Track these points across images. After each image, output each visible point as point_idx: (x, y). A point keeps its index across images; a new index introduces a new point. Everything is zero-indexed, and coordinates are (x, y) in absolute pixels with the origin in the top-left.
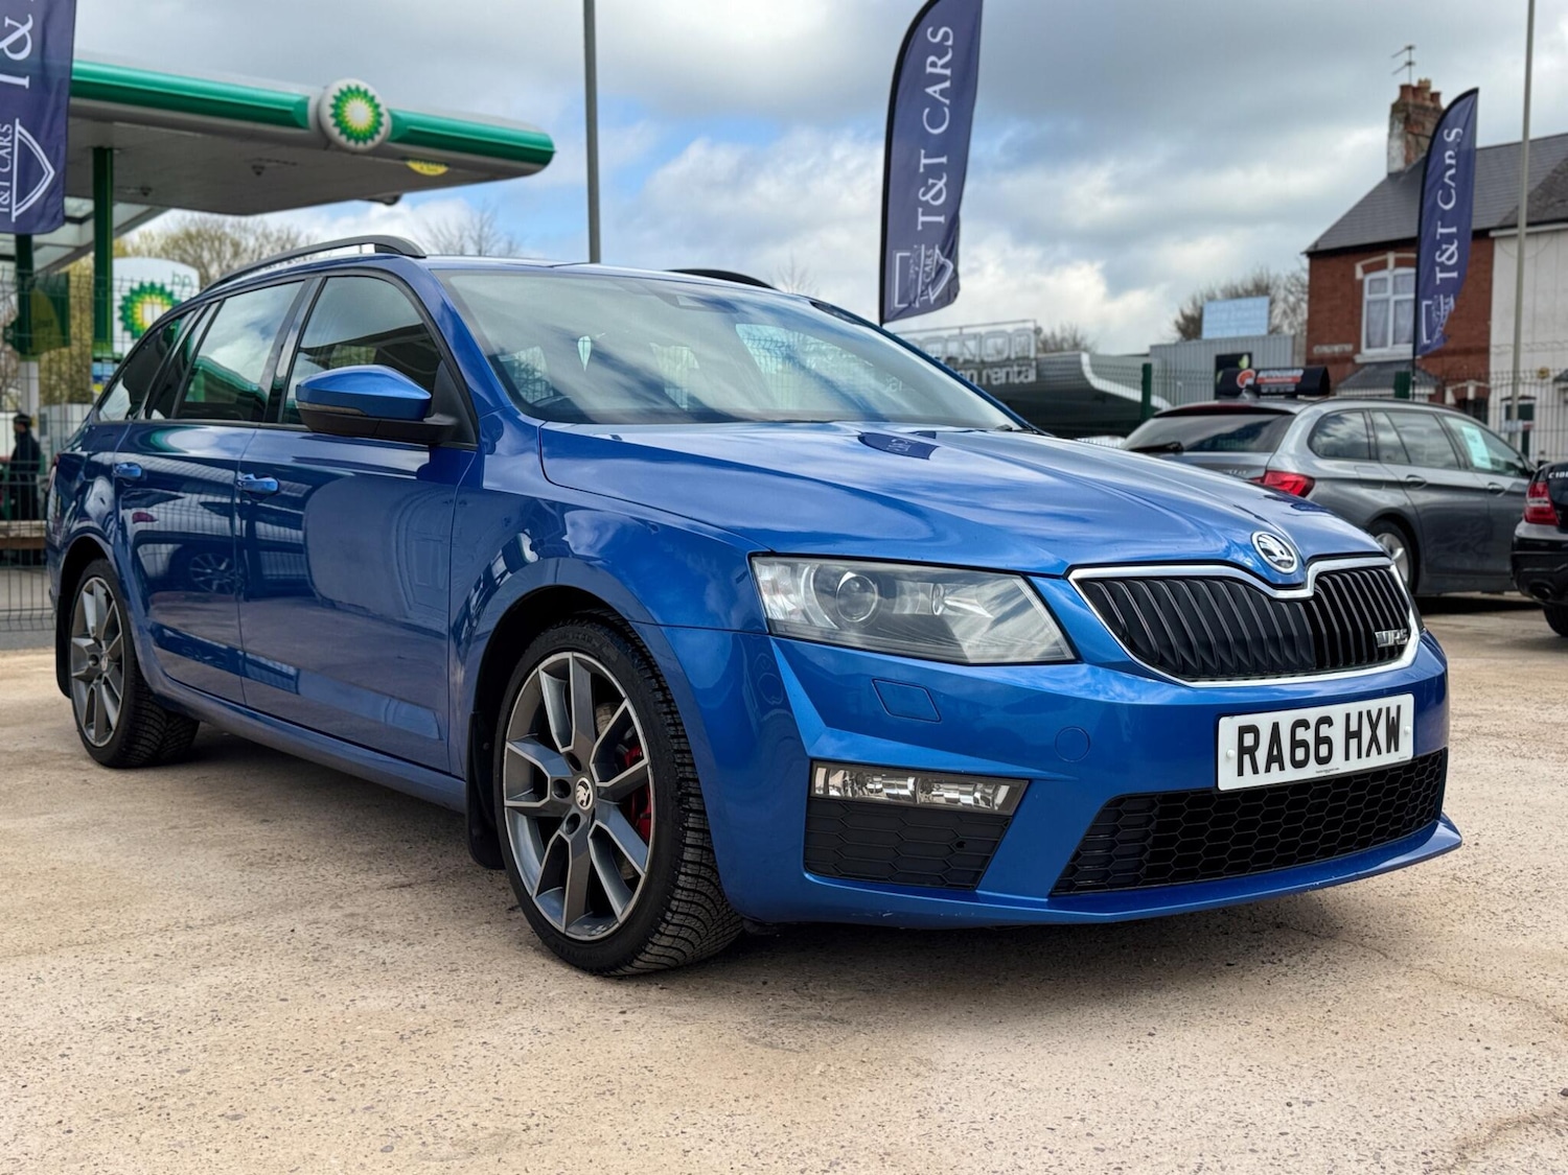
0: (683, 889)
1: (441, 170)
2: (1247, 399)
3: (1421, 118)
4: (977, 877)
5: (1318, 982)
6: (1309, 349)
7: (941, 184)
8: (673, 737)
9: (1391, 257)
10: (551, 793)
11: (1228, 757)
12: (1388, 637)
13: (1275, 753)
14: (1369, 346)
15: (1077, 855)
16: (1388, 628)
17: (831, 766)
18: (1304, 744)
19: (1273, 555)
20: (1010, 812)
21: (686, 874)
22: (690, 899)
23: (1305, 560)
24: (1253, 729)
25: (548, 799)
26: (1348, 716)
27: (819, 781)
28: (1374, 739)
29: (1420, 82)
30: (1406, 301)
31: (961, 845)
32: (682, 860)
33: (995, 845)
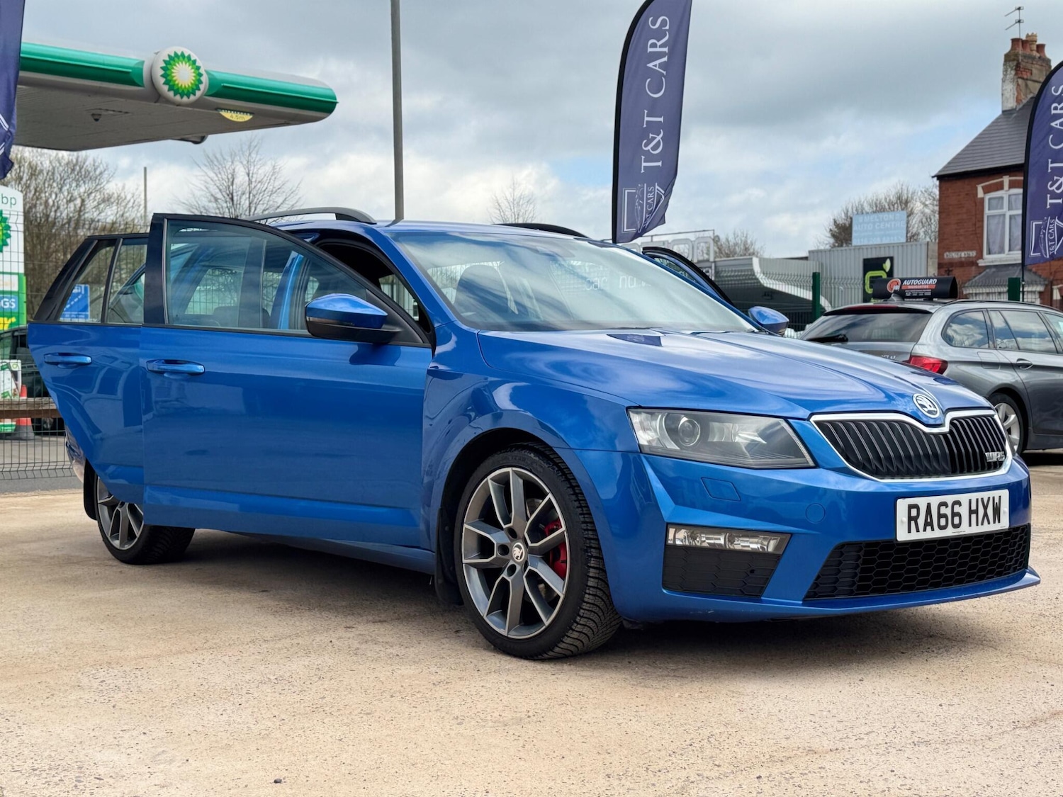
0: (587, 603)
1: (247, 117)
2: (895, 302)
3: (1029, 66)
4: (762, 590)
5: (955, 660)
6: (940, 255)
7: (659, 138)
8: (581, 514)
9: (1006, 180)
10: (496, 553)
11: (902, 522)
12: (993, 456)
13: (929, 520)
14: (989, 253)
15: (818, 577)
16: (993, 451)
17: (677, 527)
18: (945, 516)
19: (925, 407)
20: (780, 552)
21: (589, 594)
22: (591, 609)
23: (944, 410)
24: (916, 507)
25: (495, 556)
26: (970, 501)
27: (671, 536)
28: (986, 515)
29: (1028, 36)
30: (1018, 215)
31: (752, 571)
32: (587, 586)
33: (773, 571)
